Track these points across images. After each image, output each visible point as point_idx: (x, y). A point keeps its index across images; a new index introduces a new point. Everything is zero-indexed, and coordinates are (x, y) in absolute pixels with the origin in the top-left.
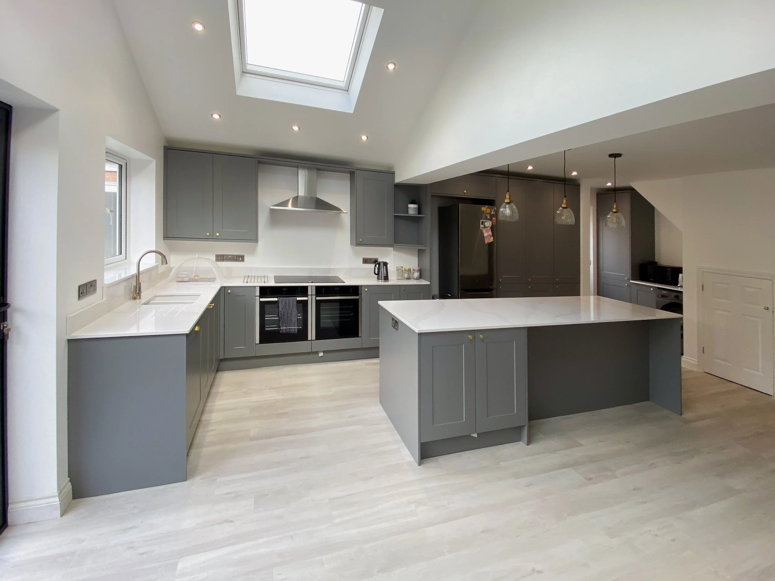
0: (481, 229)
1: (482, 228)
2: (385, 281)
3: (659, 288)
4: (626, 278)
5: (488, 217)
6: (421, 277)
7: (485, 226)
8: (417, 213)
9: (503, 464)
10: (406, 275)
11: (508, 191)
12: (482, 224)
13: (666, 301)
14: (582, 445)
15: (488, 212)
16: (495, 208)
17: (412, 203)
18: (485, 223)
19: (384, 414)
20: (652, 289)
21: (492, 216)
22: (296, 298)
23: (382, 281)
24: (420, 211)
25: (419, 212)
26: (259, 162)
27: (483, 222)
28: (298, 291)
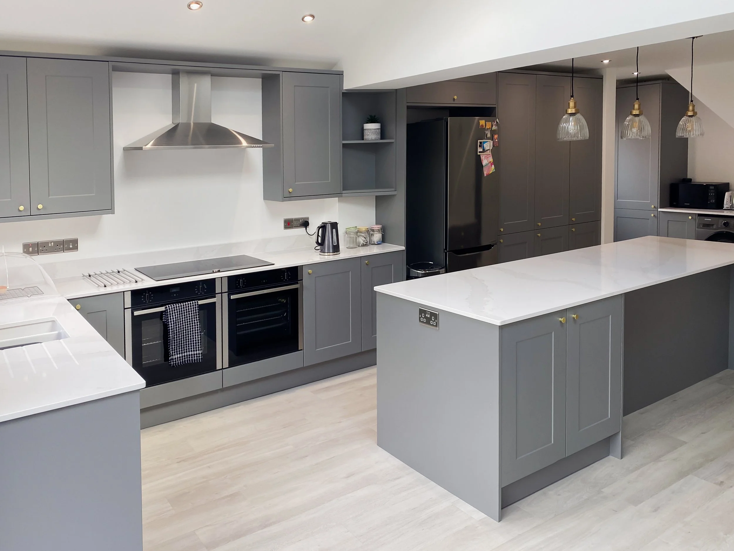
0: (479, 154)
1: (480, 152)
2: (336, 253)
3: (700, 215)
4: (653, 206)
5: (489, 135)
6: (384, 240)
7: (484, 149)
8: (379, 136)
9: (607, 491)
10: (361, 240)
11: (572, 96)
12: (479, 146)
13: (711, 232)
14: (685, 443)
15: (487, 127)
16: (498, 120)
17: (372, 120)
18: (484, 145)
19: (395, 462)
20: (690, 217)
21: (493, 133)
22: (197, 302)
23: (329, 254)
24: (383, 134)
25: (382, 137)
26: (115, 69)
27: (481, 143)
28: (198, 289)
